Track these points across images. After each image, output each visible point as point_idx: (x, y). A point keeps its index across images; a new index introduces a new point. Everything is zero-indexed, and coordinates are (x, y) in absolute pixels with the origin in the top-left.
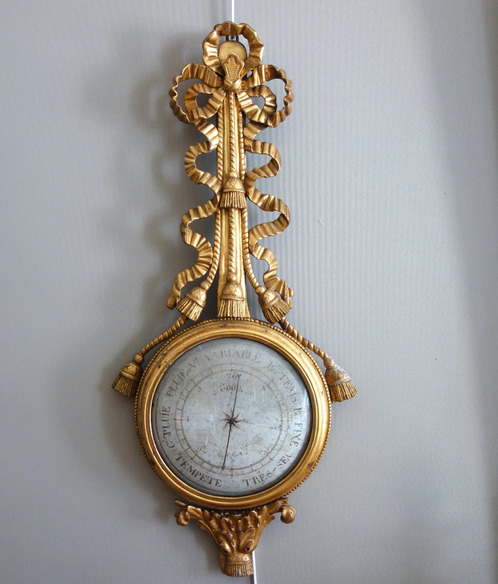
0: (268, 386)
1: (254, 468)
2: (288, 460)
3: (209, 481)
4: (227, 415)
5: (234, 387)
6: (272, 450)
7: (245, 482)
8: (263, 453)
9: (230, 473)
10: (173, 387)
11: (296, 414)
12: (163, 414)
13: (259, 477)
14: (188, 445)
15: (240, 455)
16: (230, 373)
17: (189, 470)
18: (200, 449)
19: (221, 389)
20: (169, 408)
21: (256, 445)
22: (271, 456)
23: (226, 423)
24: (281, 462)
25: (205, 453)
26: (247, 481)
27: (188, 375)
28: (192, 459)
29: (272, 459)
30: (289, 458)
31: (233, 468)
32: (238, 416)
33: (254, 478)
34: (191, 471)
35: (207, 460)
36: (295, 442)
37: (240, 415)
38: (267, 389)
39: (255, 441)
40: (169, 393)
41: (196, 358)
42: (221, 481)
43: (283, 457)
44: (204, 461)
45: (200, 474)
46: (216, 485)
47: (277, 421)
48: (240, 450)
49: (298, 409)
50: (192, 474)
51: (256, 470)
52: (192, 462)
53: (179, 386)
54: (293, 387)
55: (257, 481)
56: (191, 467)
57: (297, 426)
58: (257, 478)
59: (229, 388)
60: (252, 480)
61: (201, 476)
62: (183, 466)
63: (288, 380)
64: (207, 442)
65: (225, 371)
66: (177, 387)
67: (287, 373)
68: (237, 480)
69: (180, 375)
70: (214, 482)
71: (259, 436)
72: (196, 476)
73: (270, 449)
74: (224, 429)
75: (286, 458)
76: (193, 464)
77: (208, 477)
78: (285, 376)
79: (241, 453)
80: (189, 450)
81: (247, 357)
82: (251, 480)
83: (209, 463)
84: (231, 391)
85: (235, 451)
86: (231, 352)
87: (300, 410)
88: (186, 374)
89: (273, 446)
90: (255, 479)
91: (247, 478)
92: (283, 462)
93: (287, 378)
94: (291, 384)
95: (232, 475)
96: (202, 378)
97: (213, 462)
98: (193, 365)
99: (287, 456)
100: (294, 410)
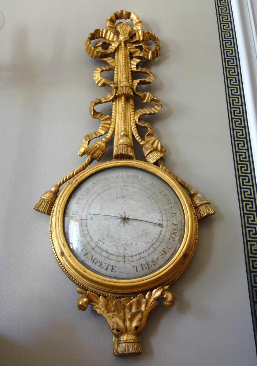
0: (151, 196)
1: (142, 255)
2: (168, 251)
3: (106, 268)
4: (121, 215)
5: (126, 196)
6: (156, 242)
7: (135, 268)
8: (149, 244)
9: (123, 260)
10: (81, 198)
11: (173, 217)
12: (72, 217)
13: (146, 264)
14: (91, 238)
15: (131, 245)
16: (123, 188)
17: (91, 258)
18: (100, 241)
19: (117, 198)
20: (77, 212)
21: (144, 237)
22: (155, 246)
23: (120, 221)
24: (163, 253)
25: (104, 243)
26: (136, 266)
27: (92, 189)
28: (93, 249)
29: (155, 250)
30: (169, 250)
31: (126, 255)
32: (129, 216)
33: (141, 265)
34: (92, 260)
35: (105, 249)
36: (173, 238)
37: (131, 215)
38: (151, 198)
39: (142, 234)
40: (77, 202)
41: (98, 180)
42: (115, 267)
43: (164, 248)
44: (103, 250)
45: (99, 262)
46: (112, 271)
47: (159, 220)
48: (132, 242)
49: (174, 214)
50: (93, 262)
51: (143, 258)
52: (93, 252)
53: (85, 197)
54: (170, 199)
55: (144, 267)
56: (92, 256)
57: (174, 225)
58: (144, 265)
59: (122, 197)
60: (141, 267)
61: (100, 263)
62: (86, 255)
63: (165, 194)
64: (105, 235)
65: (119, 186)
66: (84, 198)
67: (164, 190)
68: (128, 266)
69: (86, 190)
70: (110, 268)
71: (146, 231)
72: (95, 264)
73: (154, 241)
74: (118, 225)
75: (167, 250)
76: (94, 254)
77: (106, 264)
78: (163, 191)
79: (132, 244)
80: (92, 241)
81: (135, 179)
82: (139, 266)
83: (107, 252)
84: (124, 199)
85: (127, 242)
86: (124, 176)
87: (175, 215)
88: (91, 189)
89: (156, 239)
90: (143, 265)
91: (137, 265)
92: (164, 252)
93: (165, 193)
94: (168, 197)
95: (125, 262)
96: (103, 191)
97: (110, 252)
98: (96, 183)
99: (167, 248)
100: (171, 214)
